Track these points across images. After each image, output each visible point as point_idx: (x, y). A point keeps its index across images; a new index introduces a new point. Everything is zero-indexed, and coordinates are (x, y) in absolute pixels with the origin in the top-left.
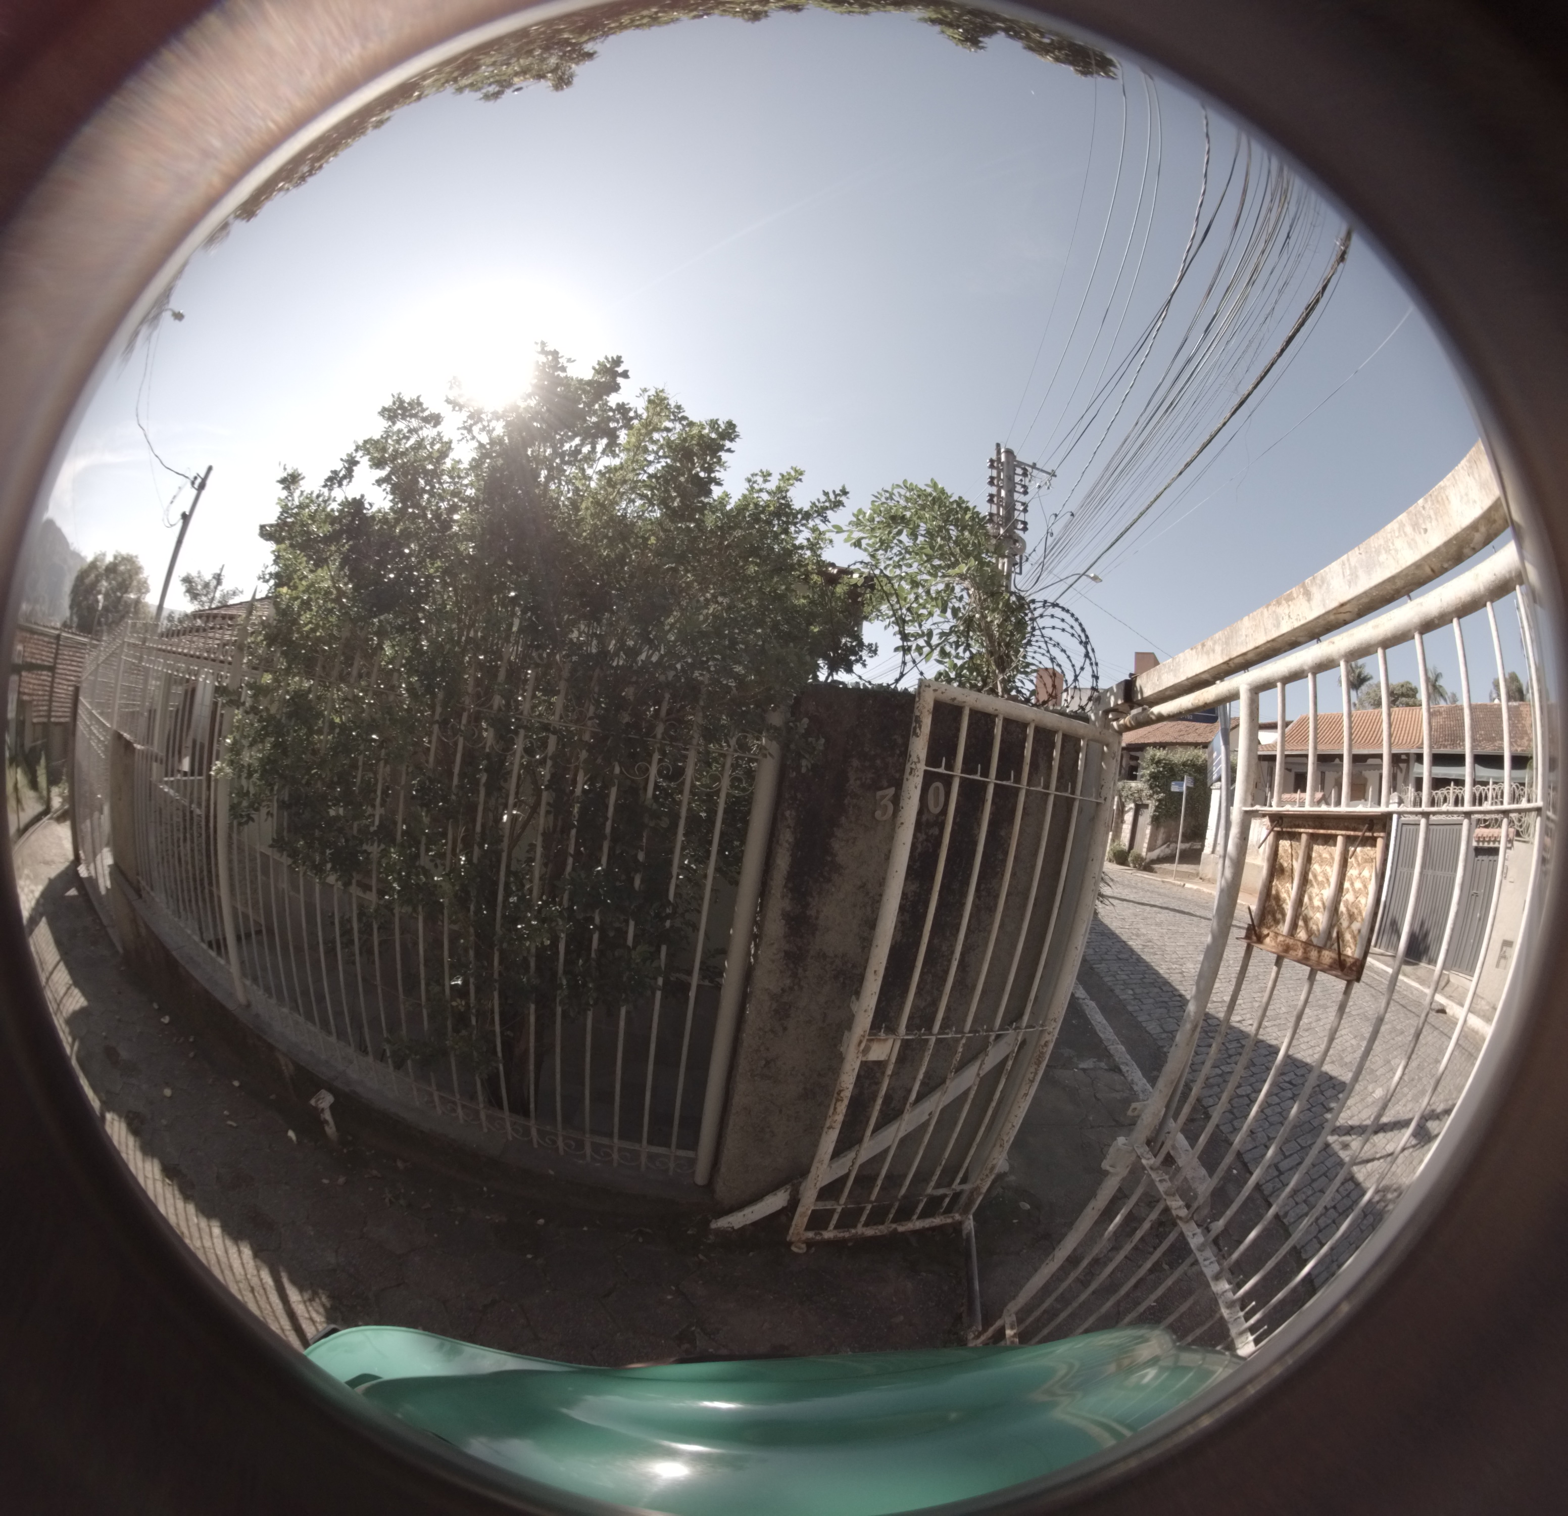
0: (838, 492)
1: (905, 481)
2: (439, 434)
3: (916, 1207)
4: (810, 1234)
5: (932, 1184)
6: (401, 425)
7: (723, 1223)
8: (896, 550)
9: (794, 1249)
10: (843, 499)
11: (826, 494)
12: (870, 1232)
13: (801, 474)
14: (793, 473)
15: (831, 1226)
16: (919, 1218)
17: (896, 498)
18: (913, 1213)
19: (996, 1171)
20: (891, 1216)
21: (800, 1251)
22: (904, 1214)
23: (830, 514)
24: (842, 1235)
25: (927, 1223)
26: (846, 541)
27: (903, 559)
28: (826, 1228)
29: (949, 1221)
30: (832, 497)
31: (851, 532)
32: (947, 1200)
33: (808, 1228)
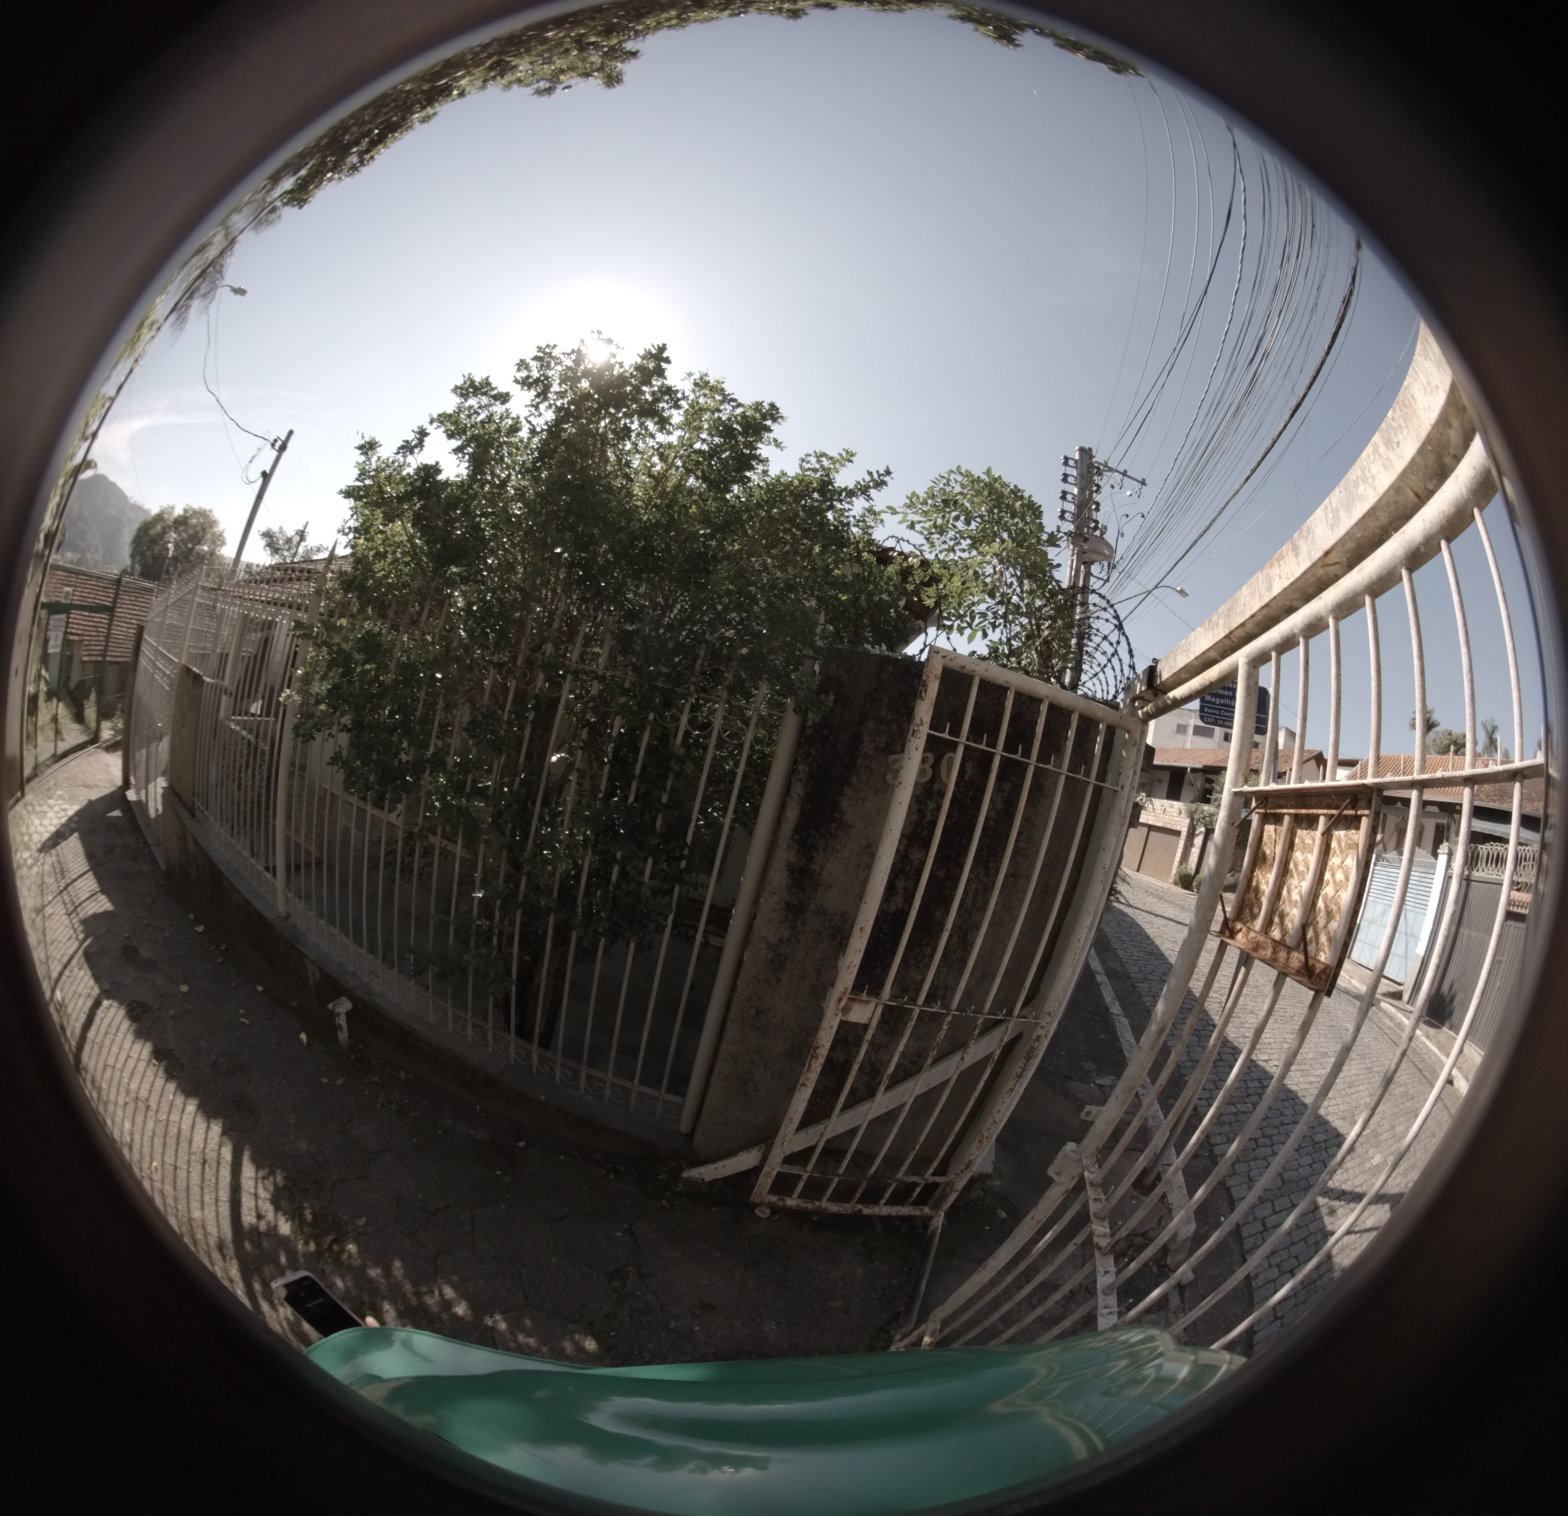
0: (882, 472)
1: (959, 467)
2: (507, 410)
3: (885, 1191)
4: (774, 1198)
5: (904, 1168)
6: (472, 402)
7: (694, 1173)
8: (951, 534)
9: (757, 1212)
10: (887, 479)
11: (870, 473)
12: (834, 1208)
13: (853, 455)
14: (844, 454)
15: (796, 1194)
16: (886, 1204)
17: (952, 484)
18: (881, 1197)
19: (975, 1169)
20: (858, 1195)
21: (763, 1216)
22: (872, 1197)
23: (873, 492)
24: (805, 1205)
25: (893, 1211)
26: (900, 522)
27: (959, 543)
28: (790, 1194)
29: (918, 1213)
30: (876, 476)
31: (906, 514)
32: (918, 1190)
33: (772, 1191)
